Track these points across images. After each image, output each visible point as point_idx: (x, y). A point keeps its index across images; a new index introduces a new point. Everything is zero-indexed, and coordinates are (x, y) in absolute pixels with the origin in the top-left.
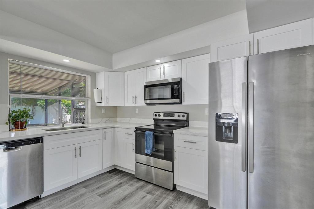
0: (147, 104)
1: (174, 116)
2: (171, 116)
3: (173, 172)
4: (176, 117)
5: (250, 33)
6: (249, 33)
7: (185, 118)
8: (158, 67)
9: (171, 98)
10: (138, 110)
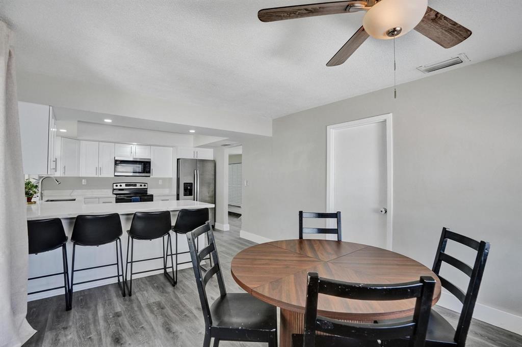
0: (115, 176)
2: (133, 186)
4: (138, 187)
6: (193, 147)
7: (146, 187)
8: (129, 146)
9: (144, 173)
10: (87, 181)
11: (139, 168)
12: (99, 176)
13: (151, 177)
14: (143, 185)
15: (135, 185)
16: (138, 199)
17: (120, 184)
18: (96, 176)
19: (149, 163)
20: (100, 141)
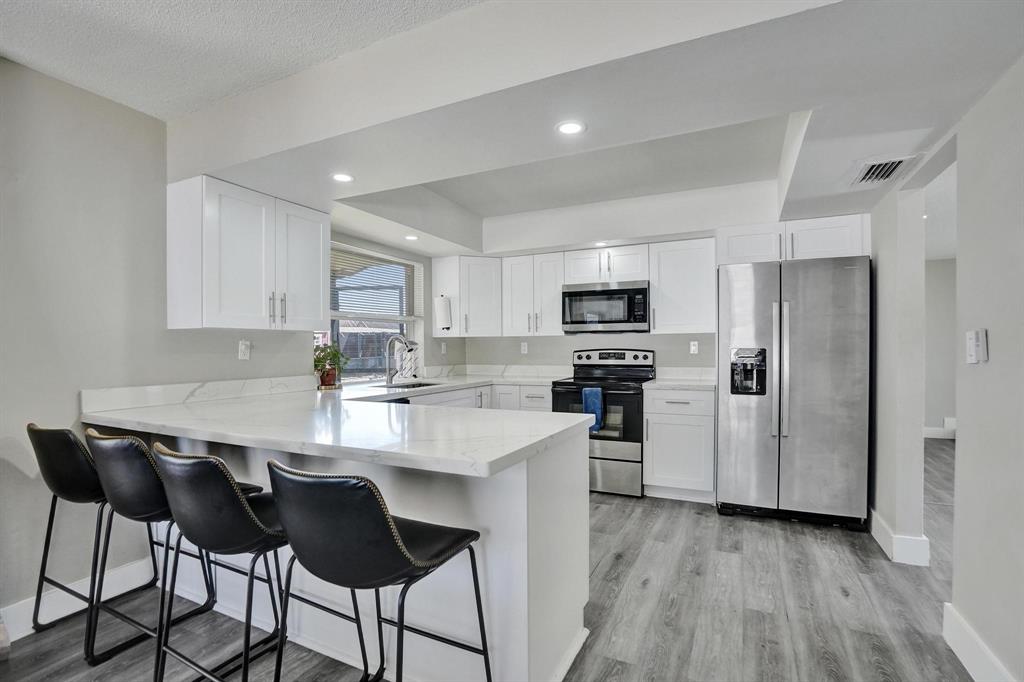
0: (566, 332)
1: (624, 358)
2: (616, 359)
3: (641, 462)
4: (629, 360)
5: (780, 221)
6: (778, 219)
7: (649, 362)
8: (595, 254)
9: (628, 321)
10: (528, 345)
11: (619, 308)
12: (537, 334)
13: (652, 332)
14: (641, 355)
15: (622, 357)
16: (596, 393)
17: (588, 353)
18: (531, 334)
19: (644, 292)
20: (532, 252)
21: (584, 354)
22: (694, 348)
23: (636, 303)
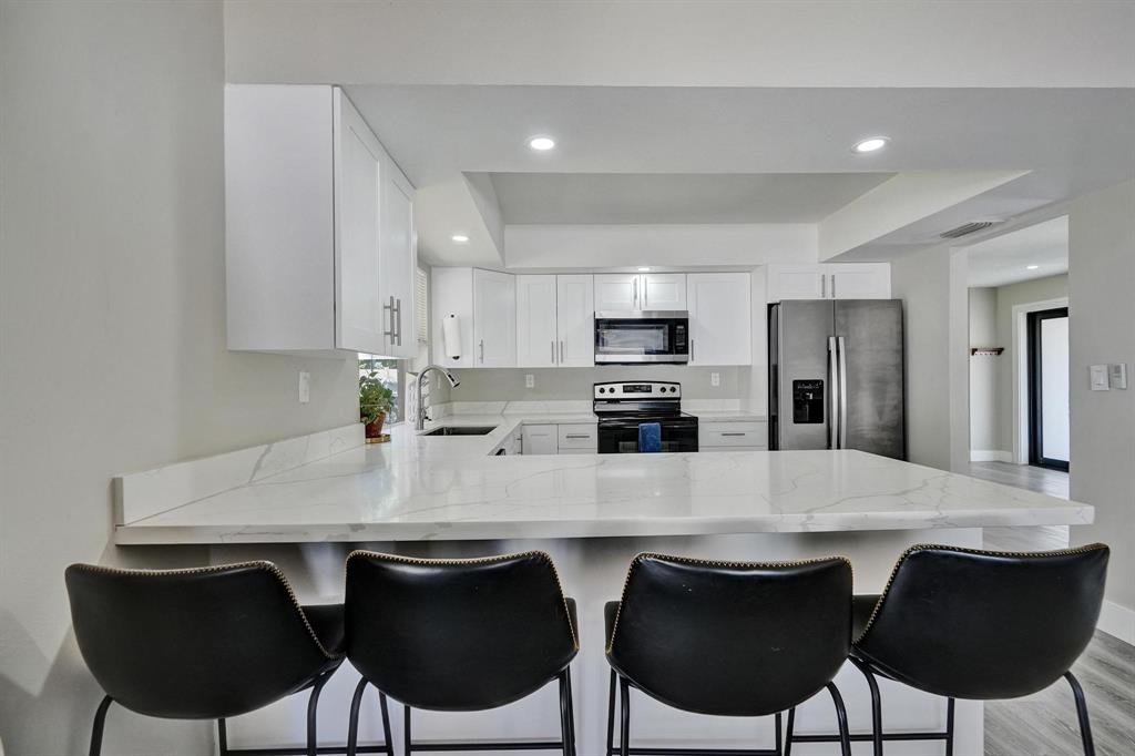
0: (597, 363)
2: (642, 392)
4: (656, 393)
6: (818, 261)
7: (676, 395)
8: (630, 279)
9: (670, 352)
10: (535, 379)
11: (657, 338)
12: (561, 365)
13: (690, 364)
14: (668, 387)
15: (649, 390)
16: (655, 429)
17: (610, 386)
18: (554, 365)
19: (685, 322)
20: (557, 272)
21: (607, 387)
22: (715, 380)
23: (674, 333)
